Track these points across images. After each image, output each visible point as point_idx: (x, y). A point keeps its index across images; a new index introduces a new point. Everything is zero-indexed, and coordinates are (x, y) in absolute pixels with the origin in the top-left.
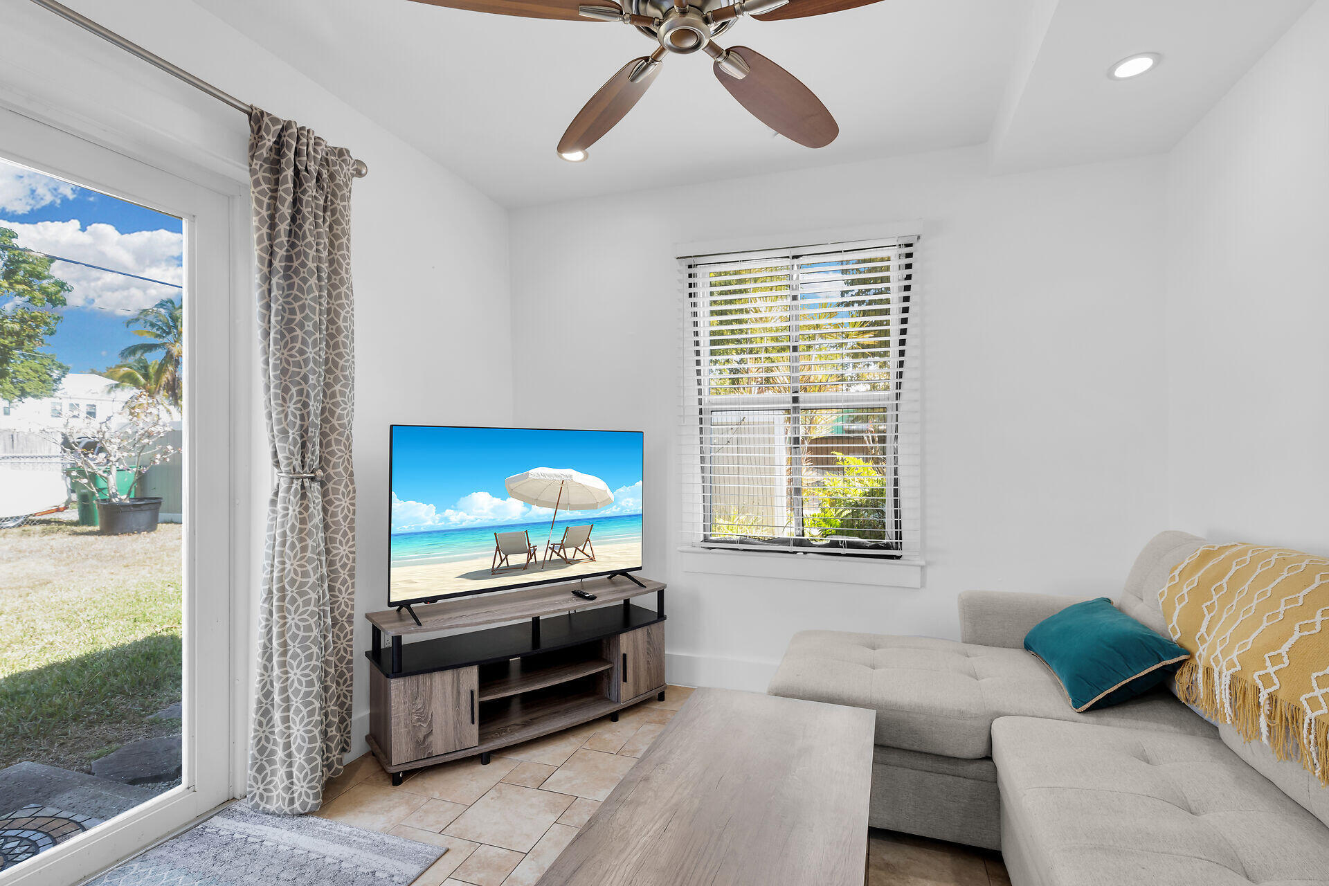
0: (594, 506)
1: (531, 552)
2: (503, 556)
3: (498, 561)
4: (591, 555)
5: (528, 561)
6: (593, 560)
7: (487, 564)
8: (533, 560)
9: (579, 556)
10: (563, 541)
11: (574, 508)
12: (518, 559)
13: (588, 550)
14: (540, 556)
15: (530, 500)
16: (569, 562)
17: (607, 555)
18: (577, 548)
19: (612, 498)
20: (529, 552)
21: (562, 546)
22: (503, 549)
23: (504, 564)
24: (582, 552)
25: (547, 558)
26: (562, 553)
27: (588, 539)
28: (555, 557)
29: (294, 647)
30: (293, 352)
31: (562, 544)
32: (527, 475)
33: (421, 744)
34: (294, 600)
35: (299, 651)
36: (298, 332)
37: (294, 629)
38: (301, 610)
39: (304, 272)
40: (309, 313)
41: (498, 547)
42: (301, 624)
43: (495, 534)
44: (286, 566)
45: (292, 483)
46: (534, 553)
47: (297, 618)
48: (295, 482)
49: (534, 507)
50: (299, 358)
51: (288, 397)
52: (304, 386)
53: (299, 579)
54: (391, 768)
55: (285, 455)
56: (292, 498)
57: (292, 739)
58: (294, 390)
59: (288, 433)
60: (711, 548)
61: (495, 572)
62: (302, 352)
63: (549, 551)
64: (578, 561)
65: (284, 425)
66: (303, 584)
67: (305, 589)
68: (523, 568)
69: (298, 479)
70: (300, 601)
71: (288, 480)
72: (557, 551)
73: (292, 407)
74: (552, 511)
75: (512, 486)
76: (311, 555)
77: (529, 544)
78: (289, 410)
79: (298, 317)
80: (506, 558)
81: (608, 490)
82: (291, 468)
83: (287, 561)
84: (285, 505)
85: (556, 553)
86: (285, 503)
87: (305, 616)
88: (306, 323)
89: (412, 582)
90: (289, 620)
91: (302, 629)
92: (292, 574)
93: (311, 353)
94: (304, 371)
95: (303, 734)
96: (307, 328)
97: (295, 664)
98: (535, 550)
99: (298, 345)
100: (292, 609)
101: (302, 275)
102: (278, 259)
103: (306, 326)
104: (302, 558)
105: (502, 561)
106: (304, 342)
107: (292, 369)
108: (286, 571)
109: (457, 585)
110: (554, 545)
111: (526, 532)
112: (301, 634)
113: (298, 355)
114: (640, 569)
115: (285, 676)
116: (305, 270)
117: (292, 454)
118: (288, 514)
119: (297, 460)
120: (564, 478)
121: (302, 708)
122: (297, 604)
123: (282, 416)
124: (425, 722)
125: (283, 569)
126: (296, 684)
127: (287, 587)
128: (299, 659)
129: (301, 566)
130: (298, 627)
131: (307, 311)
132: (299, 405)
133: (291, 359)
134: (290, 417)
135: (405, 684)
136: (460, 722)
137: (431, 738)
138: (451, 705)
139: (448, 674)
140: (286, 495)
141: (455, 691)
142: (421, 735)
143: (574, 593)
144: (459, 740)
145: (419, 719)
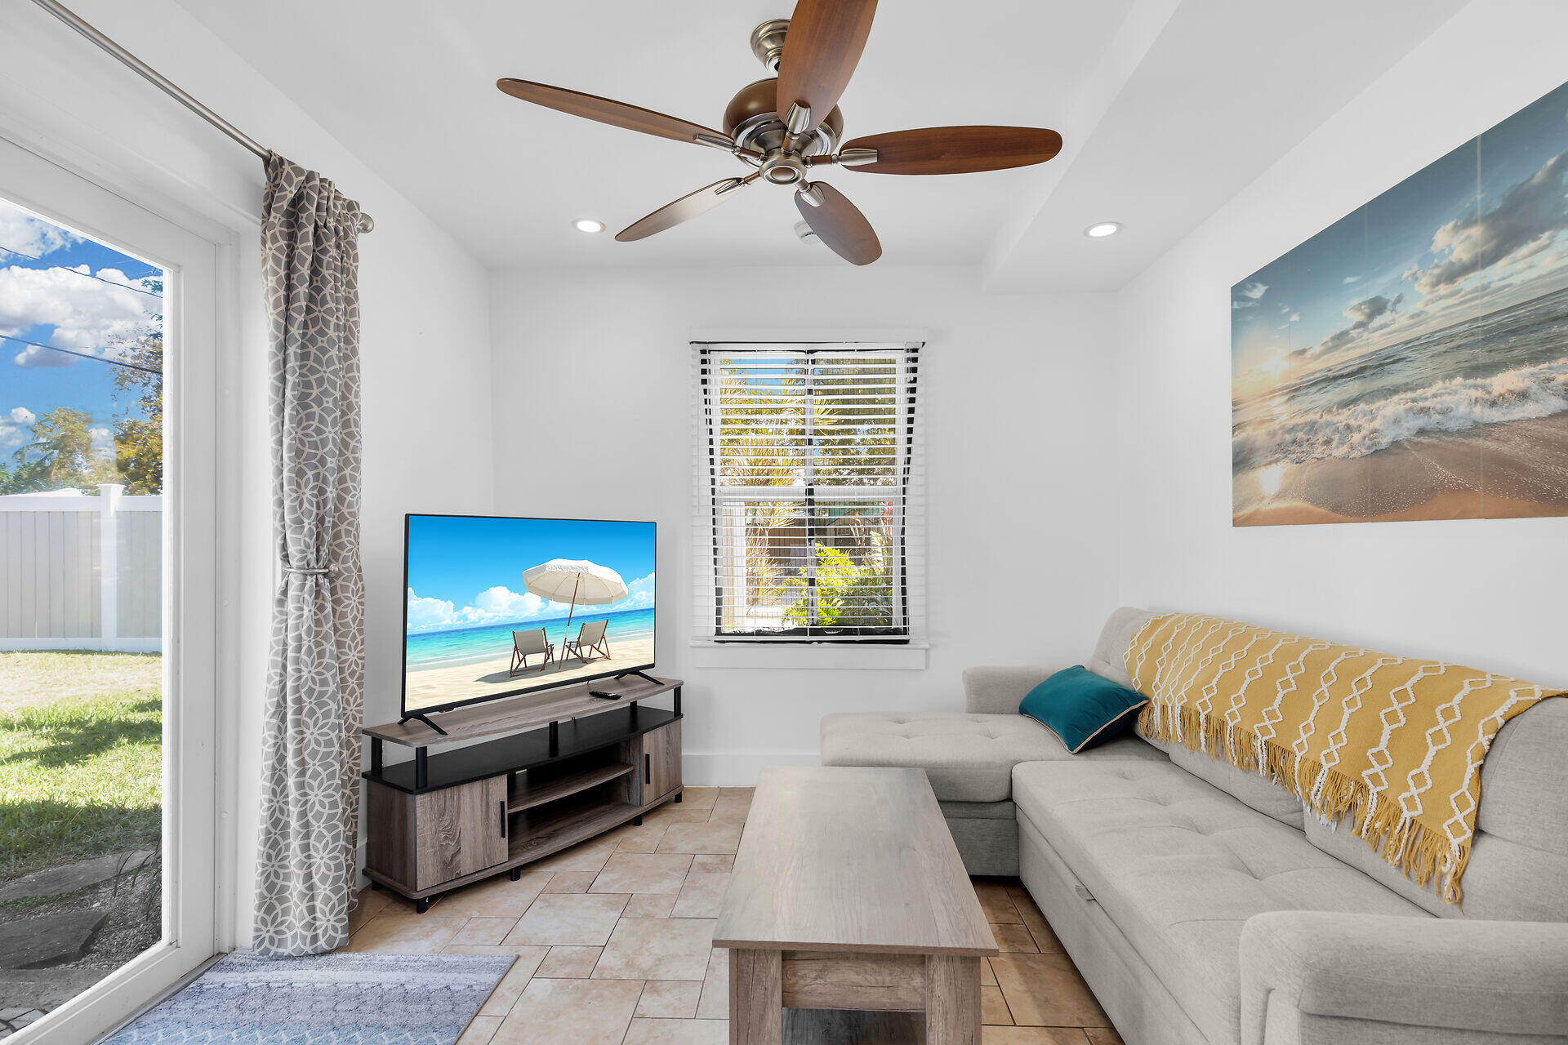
0: (608, 601)
1: (548, 651)
2: (521, 656)
3: (516, 662)
4: (606, 653)
5: (546, 661)
6: (608, 658)
7: (505, 665)
8: (550, 660)
9: (595, 654)
10: (579, 638)
11: (590, 602)
12: (535, 659)
13: (603, 648)
14: (557, 655)
15: (547, 595)
16: (585, 661)
17: (622, 652)
18: (593, 646)
19: (626, 590)
20: (547, 651)
21: (579, 644)
22: (521, 650)
23: (522, 665)
24: (598, 649)
25: (564, 658)
26: (578, 652)
27: (603, 637)
28: (572, 656)
29: (314, 765)
30: (309, 431)
31: (578, 642)
32: (545, 566)
33: (448, 864)
34: (312, 712)
35: (320, 769)
36: (315, 409)
37: (313, 745)
38: (320, 723)
39: (323, 342)
40: (328, 387)
41: (516, 647)
42: (321, 739)
43: (514, 633)
44: (302, 674)
45: (306, 580)
46: (551, 652)
47: (316, 732)
48: (309, 578)
49: (552, 602)
50: (316, 438)
51: (302, 482)
52: (321, 470)
53: (317, 688)
54: (417, 894)
55: (299, 548)
56: (306, 596)
57: (314, 869)
58: (310, 474)
59: (302, 522)
60: (723, 642)
61: (513, 674)
62: (319, 431)
63: (566, 650)
64: (593, 660)
65: (299, 514)
66: (322, 694)
67: (325, 699)
68: (541, 669)
69: (312, 575)
70: (319, 713)
71: (301, 577)
72: (574, 649)
73: (308, 493)
74: (568, 606)
75: (530, 579)
76: (330, 661)
77: (547, 643)
78: (305, 497)
79: (315, 392)
80: (524, 658)
81: (623, 584)
82: (305, 562)
83: (303, 668)
84: (299, 605)
85: (572, 651)
86: (299, 602)
87: (325, 730)
88: (325, 399)
89: (430, 687)
90: (308, 735)
91: (323, 745)
92: (310, 683)
93: (330, 432)
94: (320, 452)
95: (328, 861)
96: (325, 405)
97: (315, 784)
98: (552, 649)
99: (315, 423)
100: (311, 723)
101: (320, 344)
102: (296, 325)
103: (325, 402)
104: (320, 664)
105: (520, 662)
106: (322, 420)
107: (307, 450)
108: (303, 680)
109: (476, 689)
110: (571, 643)
111: (544, 629)
112: (322, 749)
113: (314, 434)
114: (652, 666)
115: (304, 799)
116: (325, 339)
117: (308, 547)
118: (302, 615)
119: (312, 553)
120: (581, 571)
121: (325, 832)
122: (316, 716)
123: (297, 503)
124: (452, 840)
125: (299, 678)
126: (317, 807)
127: (304, 697)
128: (320, 778)
129: (318, 674)
130: (318, 743)
131: (326, 385)
132: (315, 492)
133: (306, 439)
134: (306, 505)
135: (431, 800)
136: (488, 837)
137: (459, 857)
138: (480, 818)
139: (477, 786)
140: (299, 593)
141: (484, 804)
142: (448, 855)
143: (593, 694)
144: (489, 856)
145: (446, 838)
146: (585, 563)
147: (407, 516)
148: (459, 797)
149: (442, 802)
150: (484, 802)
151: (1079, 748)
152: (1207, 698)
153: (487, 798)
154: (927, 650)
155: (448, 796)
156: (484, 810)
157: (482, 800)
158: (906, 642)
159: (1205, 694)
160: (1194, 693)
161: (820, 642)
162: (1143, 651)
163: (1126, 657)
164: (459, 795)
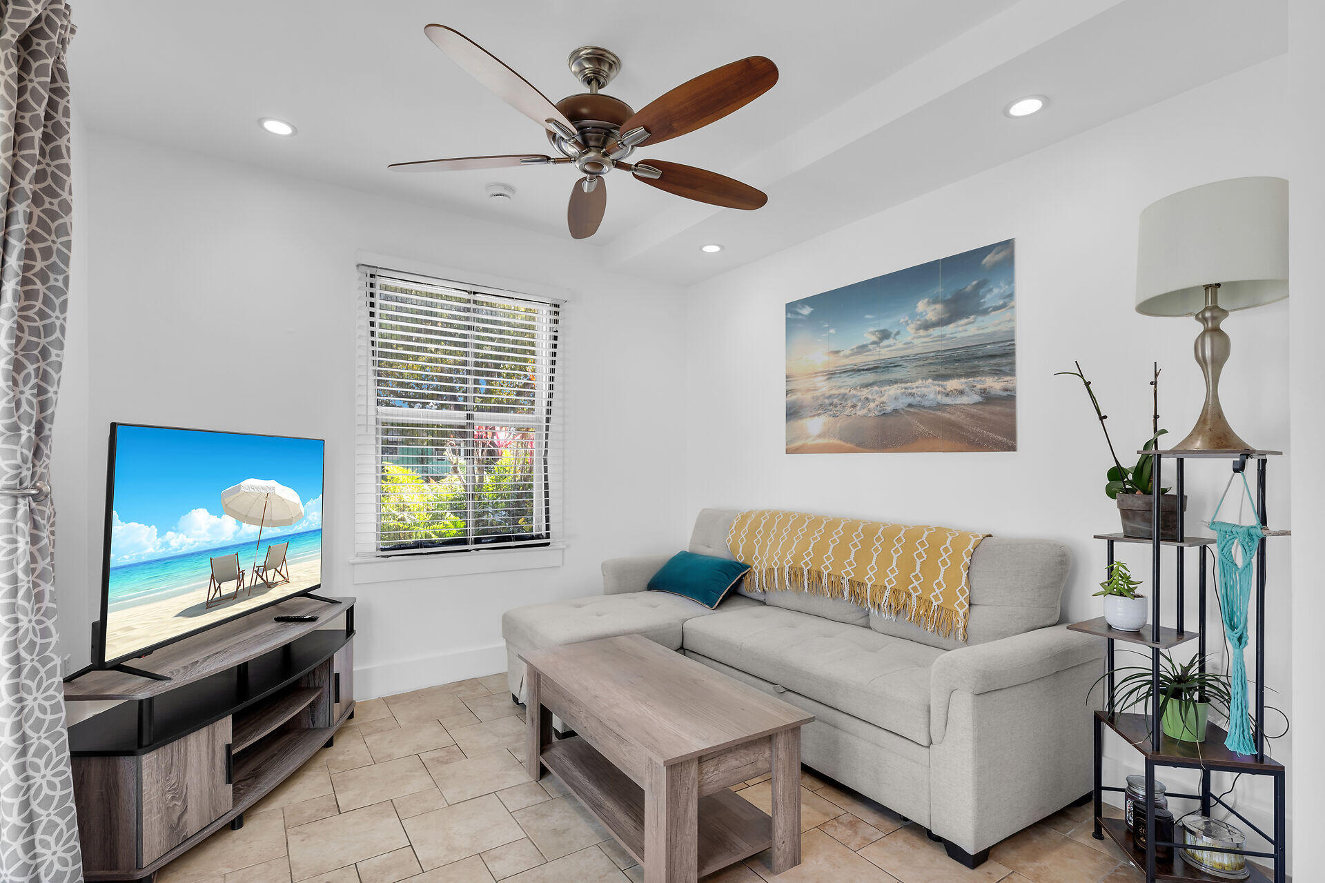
0: (288, 522)
1: (240, 577)
2: (217, 585)
3: (212, 591)
4: (286, 576)
5: (238, 588)
6: (287, 581)
7: (201, 596)
8: (241, 588)
9: (278, 578)
10: (265, 562)
11: (275, 524)
12: (229, 587)
13: (284, 571)
14: (247, 582)
15: (241, 517)
16: (269, 586)
17: (298, 574)
18: (276, 570)
19: (303, 510)
20: (238, 578)
21: (265, 569)
22: (217, 578)
23: (218, 595)
24: (279, 573)
25: (253, 584)
26: (264, 577)
27: (283, 559)
28: (261, 581)
29: (39, 738)
30: (31, 313)
31: (265, 566)
32: (240, 487)
33: (175, 828)
34: (34, 672)
35: (47, 743)
36: (38, 285)
37: (37, 713)
38: (45, 684)
39: (51, 203)
40: (58, 261)
41: (212, 575)
42: (47, 704)
43: (211, 559)
44: (20, 624)
45: (17, 503)
46: (243, 579)
47: (40, 696)
48: (21, 501)
49: (245, 525)
50: (39, 324)
51: (20, 378)
52: (42, 364)
53: (39, 641)
54: (143, 871)
55: (13, 462)
56: (21, 524)
58: (31, 368)
59: (19, 429)
60: (388, 557)
61: (210, 605)
62: (42, 315)
63: (255, 575)
64: (276, 584)
65: (15, 419)
66: (45, 647)
67: (47, 653)
68: (233, 598)
69: (24, 496)
70: (42, 671)
71: (11, 501)
72: (261, 574)
73: (28, 393)
74: (258, 528)
75: (227, 500)
76: (51, 605)
77: (239, 569)
78: (23, 398)
79: (39, 265)
80: (219, 587)
81: (301, 505)
82: (17, 481)
83: (20, 616)
84: (11, 536)
86: (11, 532)
87: (51, 692)
88: (52, 276)
89: (130, 629)
90: (29, 702)
91: (49, 711)
92: (31, 635)
93: (57, 318)
94: (43, 341)
95: (64, 855)
96: (52, 282)
97: (41, 762)
98: (243, 574)
99: (39, 304)
100: (33, 685)
101: (47, 206)
102: (28, 177)
103: (52, 279)
104: (39, 609)
105: (216, 591)
106: (47, 301)
107: (26, 337)
108: (21, 632)
109: (174, 626)
110: (259, 567)
111: (237, 554)
112: (49, 717)
113: (37, 318)
114: (318, 586)
115: (25, 785)
116: (56, 201)
117: (25, 461)
118: (16, 549)
119: (28, 469)
120: (269, 491)
121: (58, 820)
122: (38, 677)
123: (13, 405)
124: (178, 800)
125: (17, 630)
126: (46, 790)
127: (23, 654)
128: (48, 753)
129: (39, 622)
130: (43, 710)
131: (54, 258)
132: (35, 391)
133: (25, 324)
134: (25, 407)
135: (158, 759)
136: (215, 786)
137: (186, 817)
138: (206, 769)
139: (203, 733)
140: (10, 521)
141: (210, 752)
142: (175, 817)
143: (278, 620)
144: (214, 808)
145: (173, 798)
146: (272, 483)
147: (114, 426)
148: (186, 749)
149: (169, 758)
150: (210, 747)
151: (716, 604)
152: (807, 559)
153: (213, 744)
154: (563, 550)
155: (175, 750)
156: (210, 758)
157: (208, 747)
158: (547, 544)
159: (805, 557)
160: (797, 558)
161: (477, 550)
162: (743, 536)
163: (729, 541)
164: (186, 745)
